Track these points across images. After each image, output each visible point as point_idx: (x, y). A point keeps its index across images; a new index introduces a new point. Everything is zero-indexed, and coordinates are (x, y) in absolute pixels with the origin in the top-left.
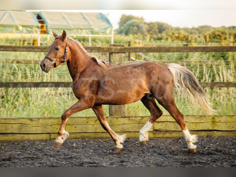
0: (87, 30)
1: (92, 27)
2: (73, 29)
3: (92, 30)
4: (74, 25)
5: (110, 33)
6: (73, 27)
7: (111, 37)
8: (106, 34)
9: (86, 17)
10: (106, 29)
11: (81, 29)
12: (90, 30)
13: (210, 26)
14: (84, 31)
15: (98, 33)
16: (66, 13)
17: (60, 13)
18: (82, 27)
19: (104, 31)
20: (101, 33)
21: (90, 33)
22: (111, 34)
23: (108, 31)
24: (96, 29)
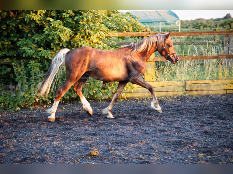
0: (163, 23)
1: (166, 20)
2: (153, 22)
3: (166, 22)
4: (154, 19)
5: (178, 23)
6: (153, 21)
7: (179, 27)
8: (176, 25)
9: (161, 14)
10: (175, 21)
11: (158, 22)
12: (164, 22)
13: (203, 19)
14: (161, 23)
15: (170, 24)
16: (146, 11)
17: (142, 11)
18: (159, 21)
19: (174, 23)
20: (172, 24)
21: (164, 24)
22: (178, 25)
23: (177, 23)
24: (169, 22)
